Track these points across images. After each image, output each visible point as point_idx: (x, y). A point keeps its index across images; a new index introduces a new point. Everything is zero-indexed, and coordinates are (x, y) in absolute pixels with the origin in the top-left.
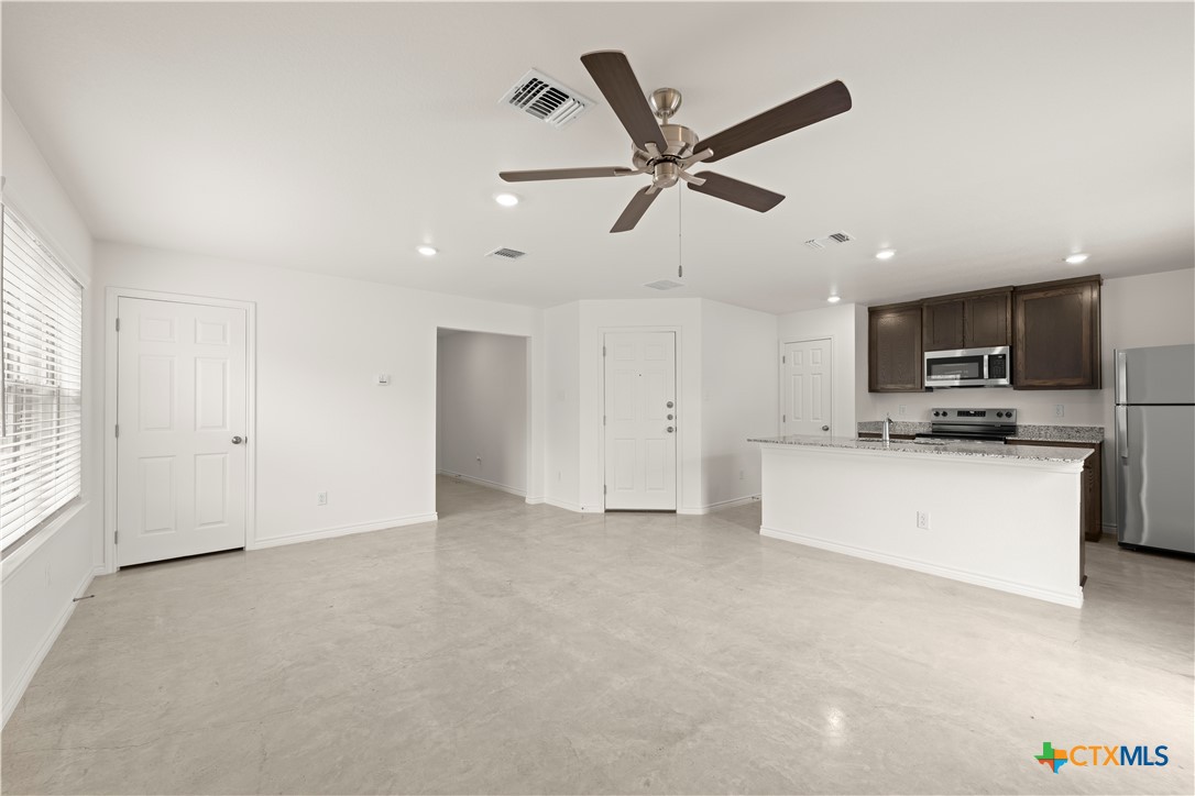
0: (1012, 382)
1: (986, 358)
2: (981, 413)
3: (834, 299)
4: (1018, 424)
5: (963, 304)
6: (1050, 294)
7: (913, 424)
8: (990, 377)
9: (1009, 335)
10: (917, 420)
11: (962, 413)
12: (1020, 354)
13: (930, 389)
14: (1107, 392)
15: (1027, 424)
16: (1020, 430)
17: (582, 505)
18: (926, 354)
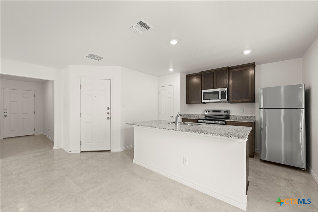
0: (228, 100)
1: (220, 92)
2: (219, 111)
3: (171, 70)
4: (230, 115)
5: (214, 73)
6: (240, 69)
7: (200, 115)
8: (221, 99)
9: (227, 84)
10: (201, 113)
11: (214, 111)
12: (230, 90)
13: (204, 103)
14: (256, 104)
15: (233, 115)
16: (231, 117)
17: (70, 150)
18: (202, 90)
